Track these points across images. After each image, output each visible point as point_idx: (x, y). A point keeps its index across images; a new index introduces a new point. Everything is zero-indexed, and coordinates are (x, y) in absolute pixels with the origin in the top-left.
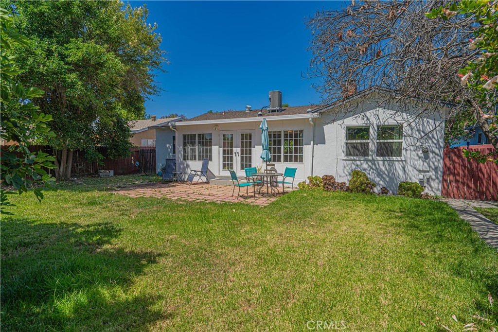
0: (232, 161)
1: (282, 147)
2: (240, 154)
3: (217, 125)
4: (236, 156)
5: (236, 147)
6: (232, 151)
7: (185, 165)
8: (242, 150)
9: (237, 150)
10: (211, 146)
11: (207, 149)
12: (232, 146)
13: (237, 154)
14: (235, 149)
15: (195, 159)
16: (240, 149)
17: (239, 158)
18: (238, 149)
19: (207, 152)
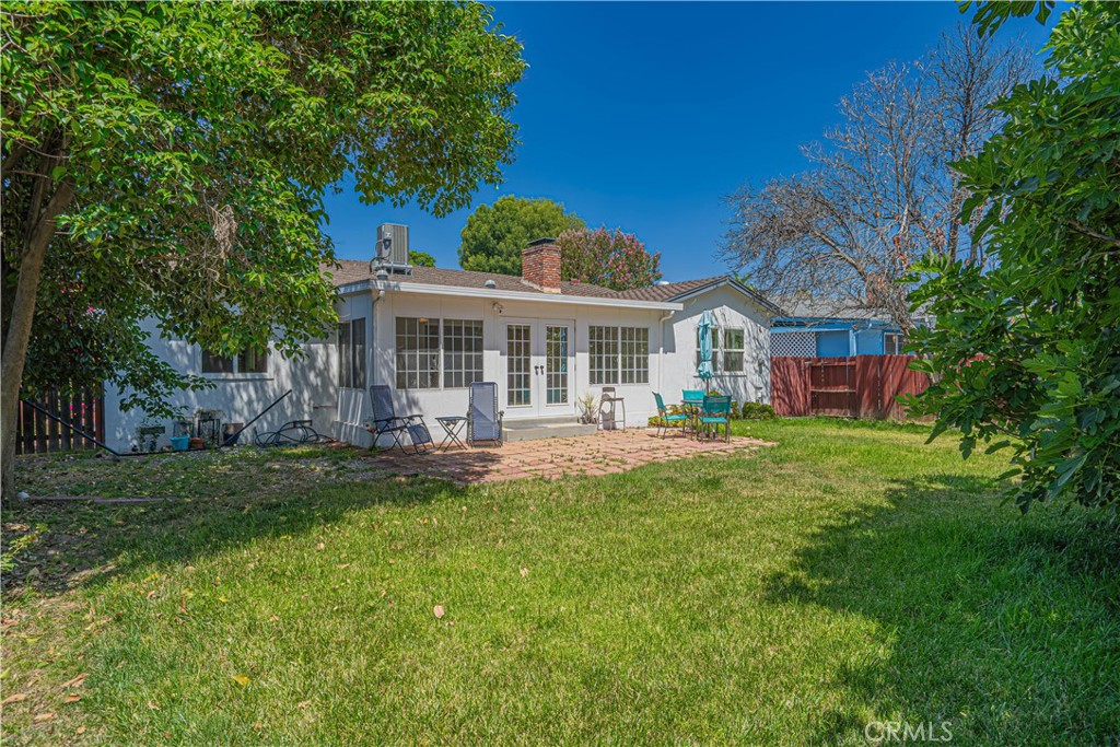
0: (527, 385)
1: (620, 356)
2: (545, 370)
3: (495, 302)
4: (537, 373)
5: (538, 355)
6: (527, 362)
7: (404, 401)
8: (549, 361)
9: (538, 360)
10: (481, 350)
11: (468, 358)
12: (527, 353)
13: (539, 370)
14: (536, 357)
15: (435, 384)
16: (545, 358)
17: (543, 379)
18: (540, 358)
19: (468, 366)
